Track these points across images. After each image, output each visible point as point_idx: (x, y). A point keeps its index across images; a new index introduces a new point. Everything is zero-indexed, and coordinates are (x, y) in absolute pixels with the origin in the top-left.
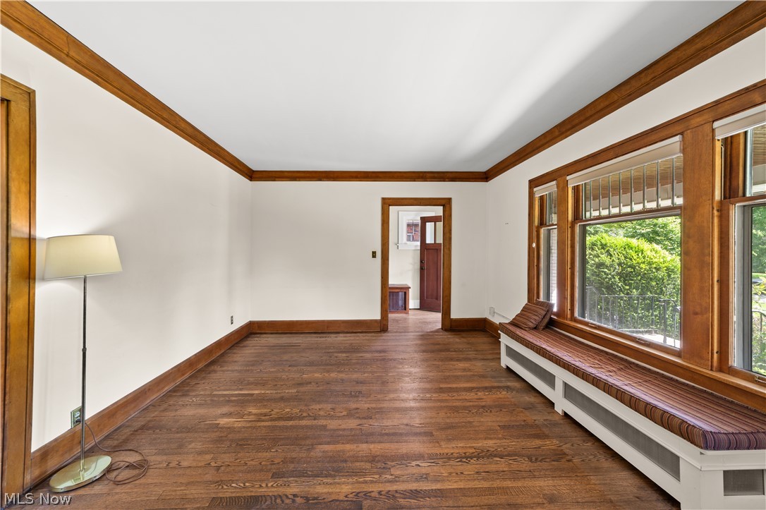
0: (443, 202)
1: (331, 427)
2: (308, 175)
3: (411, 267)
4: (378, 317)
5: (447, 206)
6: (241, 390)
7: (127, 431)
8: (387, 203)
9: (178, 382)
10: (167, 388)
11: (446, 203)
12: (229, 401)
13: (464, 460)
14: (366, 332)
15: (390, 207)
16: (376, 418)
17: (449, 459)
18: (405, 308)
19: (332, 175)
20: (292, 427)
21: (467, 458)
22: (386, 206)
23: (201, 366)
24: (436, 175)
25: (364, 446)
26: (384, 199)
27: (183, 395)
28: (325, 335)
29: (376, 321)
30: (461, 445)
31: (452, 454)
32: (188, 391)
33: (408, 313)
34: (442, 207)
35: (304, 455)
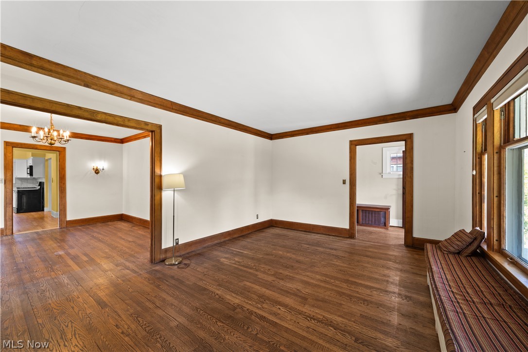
0: (404, 138)
1: (259, 276)
2: (300, 132)
3: (394, 192)
4: (348, 227)
5: (409, 141)
6: (241, 250)
7: (194, 253)
8: (354, 144)
9: (223, 240)
10: (216, 242)
11: (408, 139)
12: (232, 253)
13: (309, 319)
14: (337, 236)
15: (358, 147)
16: (285, 281)
17: (300, 314)
18: (385, 225)
19: (314, 130)
20: (245, 271)
21: (311, 318)
22: (353, 146)
23: (235, 236)
24: (396, 116)
25: (264, 290)
26: (351, 141)
27: (220, 246)
28: (307, 233)
29: (345, 229)
30: (317, 311)
31: (306, 313)
32: (223, 245)
33: (387, 229)
34: (404, 142)
35: (236, 282)
